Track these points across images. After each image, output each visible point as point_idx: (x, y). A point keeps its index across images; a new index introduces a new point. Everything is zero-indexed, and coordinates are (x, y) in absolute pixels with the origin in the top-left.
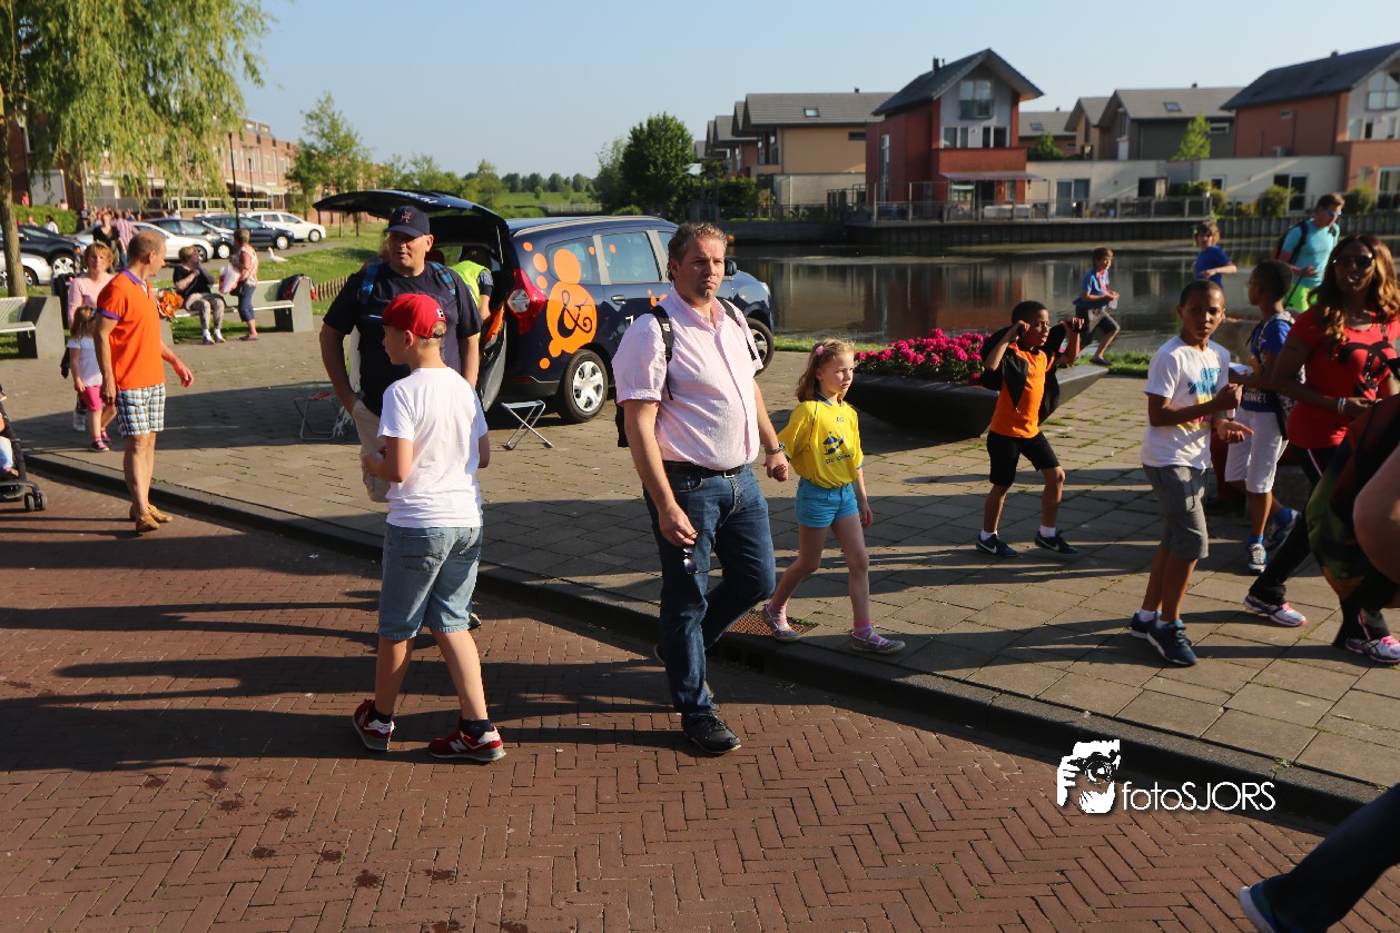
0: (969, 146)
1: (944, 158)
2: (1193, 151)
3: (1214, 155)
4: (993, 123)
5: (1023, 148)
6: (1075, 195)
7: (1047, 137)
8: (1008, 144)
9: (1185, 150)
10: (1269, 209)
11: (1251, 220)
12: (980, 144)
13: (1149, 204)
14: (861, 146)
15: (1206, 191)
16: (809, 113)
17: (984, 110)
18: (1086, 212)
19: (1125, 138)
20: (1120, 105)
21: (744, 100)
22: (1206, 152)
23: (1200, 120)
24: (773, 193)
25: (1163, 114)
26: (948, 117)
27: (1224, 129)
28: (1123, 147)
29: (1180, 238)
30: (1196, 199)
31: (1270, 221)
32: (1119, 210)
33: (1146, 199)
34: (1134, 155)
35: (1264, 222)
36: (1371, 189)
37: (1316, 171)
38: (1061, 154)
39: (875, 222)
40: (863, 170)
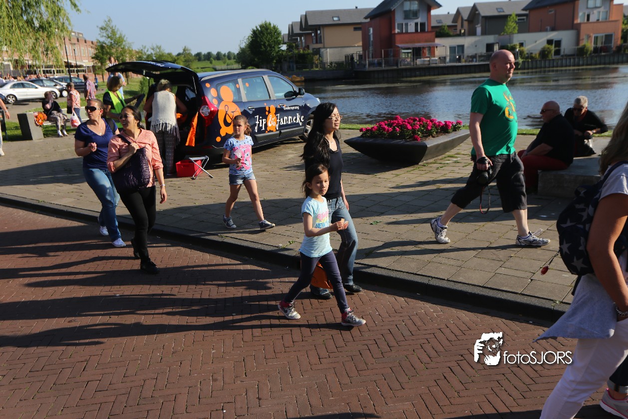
0: (409, 32)
1: (398, 38)
2: (510, 30)
3: (520, 31)
4: (419, 21)
5: (434, 31)
6: (458, 52)
7: (444, 26)
8: (426, 30)
9: (507, 30)
10: (544, 55)
11: (537, 61)
12: (414, 31)
14: (359, 33)
16: (335, 19)
17: (415, 14)
18: (463, 60)
19: (479, 25)
20: (477, 10)
21: (305, 14)
22: (516, 31)
23: (513, 15)
24: (320, 57)
25: (496, 13)
26: (399, 19)
27: (524, 19)
28: (479, 30)
31: (545, 60)
32: (478, 58)
34: (484, 33)
35: (543, 62)
36: (590, 45)
37: (565, 37)
38: (451, 33)
39: (367, 68)
40: (361, 45)
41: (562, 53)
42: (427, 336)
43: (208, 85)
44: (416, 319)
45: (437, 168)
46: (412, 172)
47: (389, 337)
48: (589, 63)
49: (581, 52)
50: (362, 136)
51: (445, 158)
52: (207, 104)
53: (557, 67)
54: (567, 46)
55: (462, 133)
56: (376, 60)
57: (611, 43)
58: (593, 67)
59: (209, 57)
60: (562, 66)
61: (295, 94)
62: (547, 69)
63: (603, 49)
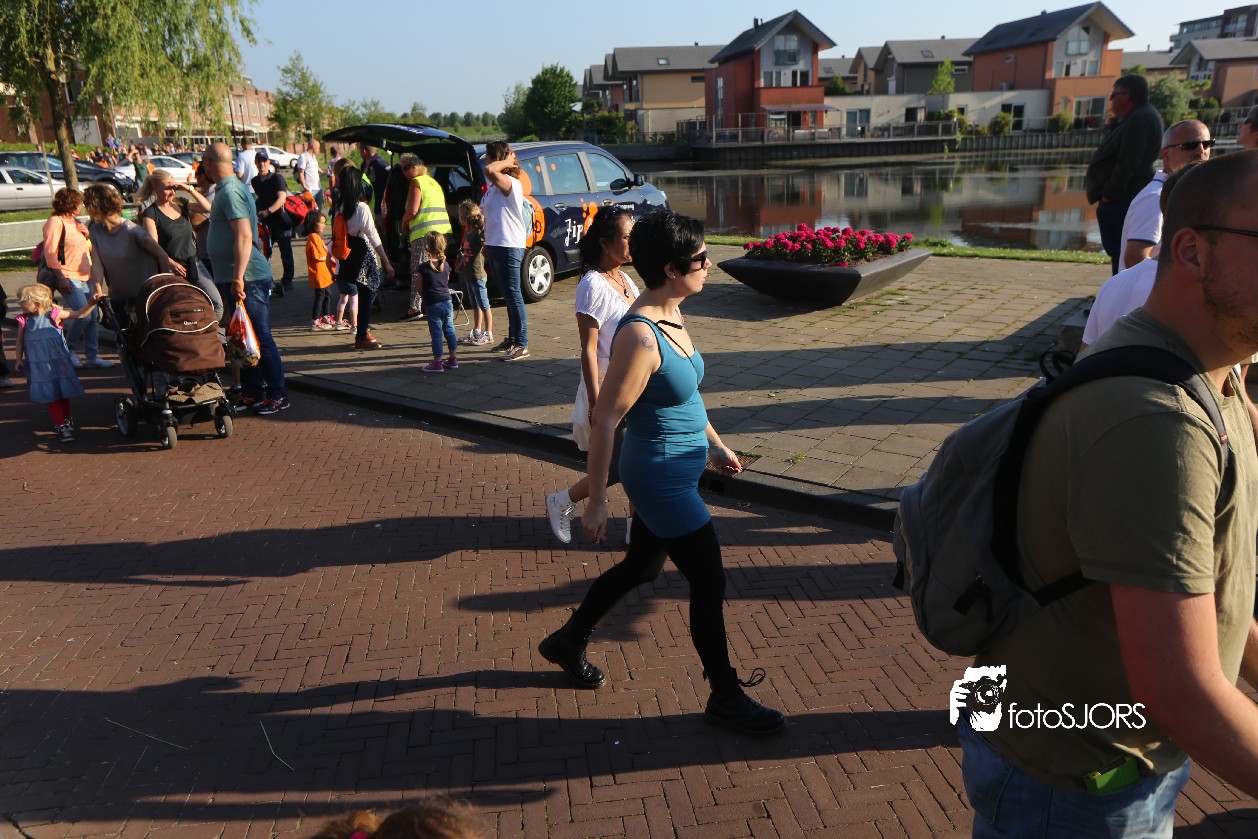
0: (782, 85)
1: (764, 95)
2: (942, 88)
3: (959, 89)
5: (820, 86)
6: (860, 122)
7: (837, 78)
8: (810, 84)
9: (936, 86)
10: (997, 129)
11: (985, 138)
12: (790, 84)
13: (912, 128)
14: (701, 86)
15: (953, 117)
16: (662, 62)
18: (867, 134)
19: (893, 77)
20: (890, 52)
22: (951, 89)
25: (920, 59)
28: (892, 85)
29: (935, 152)
31: (999, 138)
32: (891, 131)
33: (911, 123)
34: (900, 91)
35: (994, 140)
37: (1031, 101)
38: (847, 89)
39: (714, 144)
40: (703, 104)
41: (1025, 126)
45: (875, 313)
46: (834, 318)
47: (863, 610)
48: (1067, 143)
49: (1055, 125)
50: (747, 257)
51: (883, 295)
53: (1017, 148)
54: (1033, 116)
55: (913, 254)
56: (728, 131)
57: (1102, 112)
58: (1072, 150)
59: (452, 120)
60: (1024, 148)
61: (628, 184)
62: (1001, 152)
63: (1089, 122)
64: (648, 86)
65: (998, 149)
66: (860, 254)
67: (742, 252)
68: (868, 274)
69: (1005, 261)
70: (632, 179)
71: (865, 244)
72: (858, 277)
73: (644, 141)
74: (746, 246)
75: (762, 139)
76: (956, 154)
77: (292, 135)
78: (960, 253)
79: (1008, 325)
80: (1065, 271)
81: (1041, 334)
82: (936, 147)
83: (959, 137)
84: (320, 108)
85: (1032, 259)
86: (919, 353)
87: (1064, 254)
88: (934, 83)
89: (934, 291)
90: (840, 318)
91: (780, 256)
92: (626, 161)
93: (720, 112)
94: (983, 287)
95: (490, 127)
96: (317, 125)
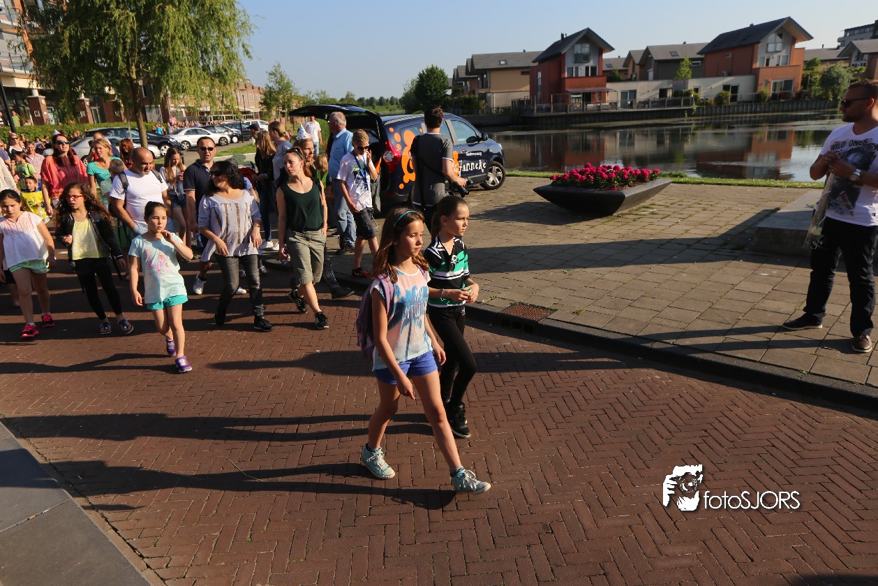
0: (579, 76)
1: (568, 82)
2: (683, 75)
3: (694, 76)
4: (591, 64)
5: (604, 76)
6: (630, 98)
7: (615, 70)
8: (597, 75)
9: (679, 75)
10: (720, 101)
11: (712, 107)
12: (584, 75)
13: (664, 101)
14: (527, 77)
15: (691, 94)
16: (502, 63)
17: (586, 58)
18: (634, 106)
20: (649, 53)
21: (471, 57)
22: (689, 76)
23: (687, 59)
24: (486, 102)
25: (670, 57)
26: (569, 62)
27: (698, 64)
28: (651, 74)
29: (679, 117)
30: (687, 98)
31: (721, 107)
32: (650, 104)
33: (663, 99)
34: (656, 78)
35: (718, 108)
36: (768, 91)
37: (743, 83)
38: (622, 78)
39: (536, 114)
40: (529, 89)
41: (739, 99)
42: (661, 407)
43: (391, 130)
44: (644, 387)
45: (634, 220)
46: (607, 223)
47: (619, 407)
48: (766, 110)
49: (759, 98)
50: (552, 184)
51: (640, 208)
52: (391, 150)
53: (733, 113)
54: (744, 92)
55: (660, 182)
56: (544, 106)
57: (790, 89)
58: (771, 114)
59: (371, 102)
60: (738, 113)
61: (477, 139)
62: (722, 116)
63: (781, 96)
64: (494, 79)
65: (721, 114)
66: (625, 182)
67: (549, 182)
68: (630, 194)
69: (722, 186)
70: (480, 136)
71: (628, 175)
72: (622, 197)
73: (491, 113)
74: (551, 178)
75: (566, 111)
76: (693, 118)
77: (274, 113)
78: (692, 182)
79: (721, 227)
80: (761, 192)
81: (743, 232)
82: (680, 113)
83: (695, 107)
84: (291, 97)
85: (740, 185)
86: (662, 245)
87: (761, 182)
88: (678, 72)
89: (673, 206)
90: (611, 223)
91: (573, 184)
92: (478, 126)
93: (539, 93)
94: (707, 203)
95: (395, 106)
96: (289, 106)
